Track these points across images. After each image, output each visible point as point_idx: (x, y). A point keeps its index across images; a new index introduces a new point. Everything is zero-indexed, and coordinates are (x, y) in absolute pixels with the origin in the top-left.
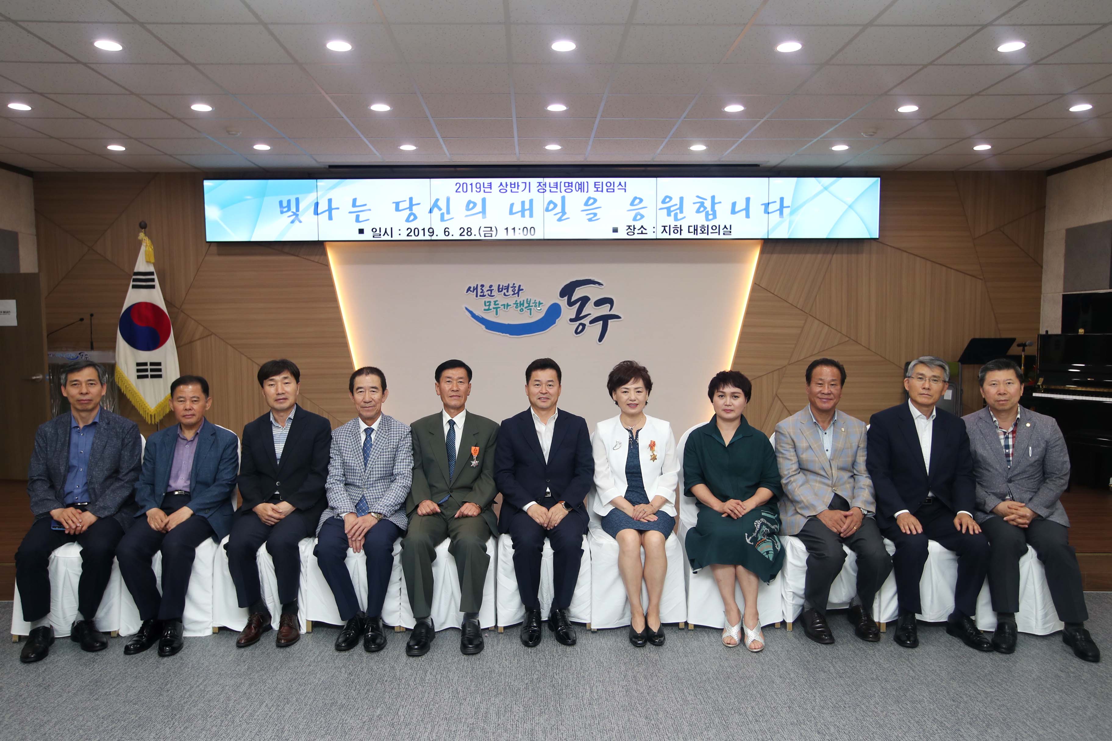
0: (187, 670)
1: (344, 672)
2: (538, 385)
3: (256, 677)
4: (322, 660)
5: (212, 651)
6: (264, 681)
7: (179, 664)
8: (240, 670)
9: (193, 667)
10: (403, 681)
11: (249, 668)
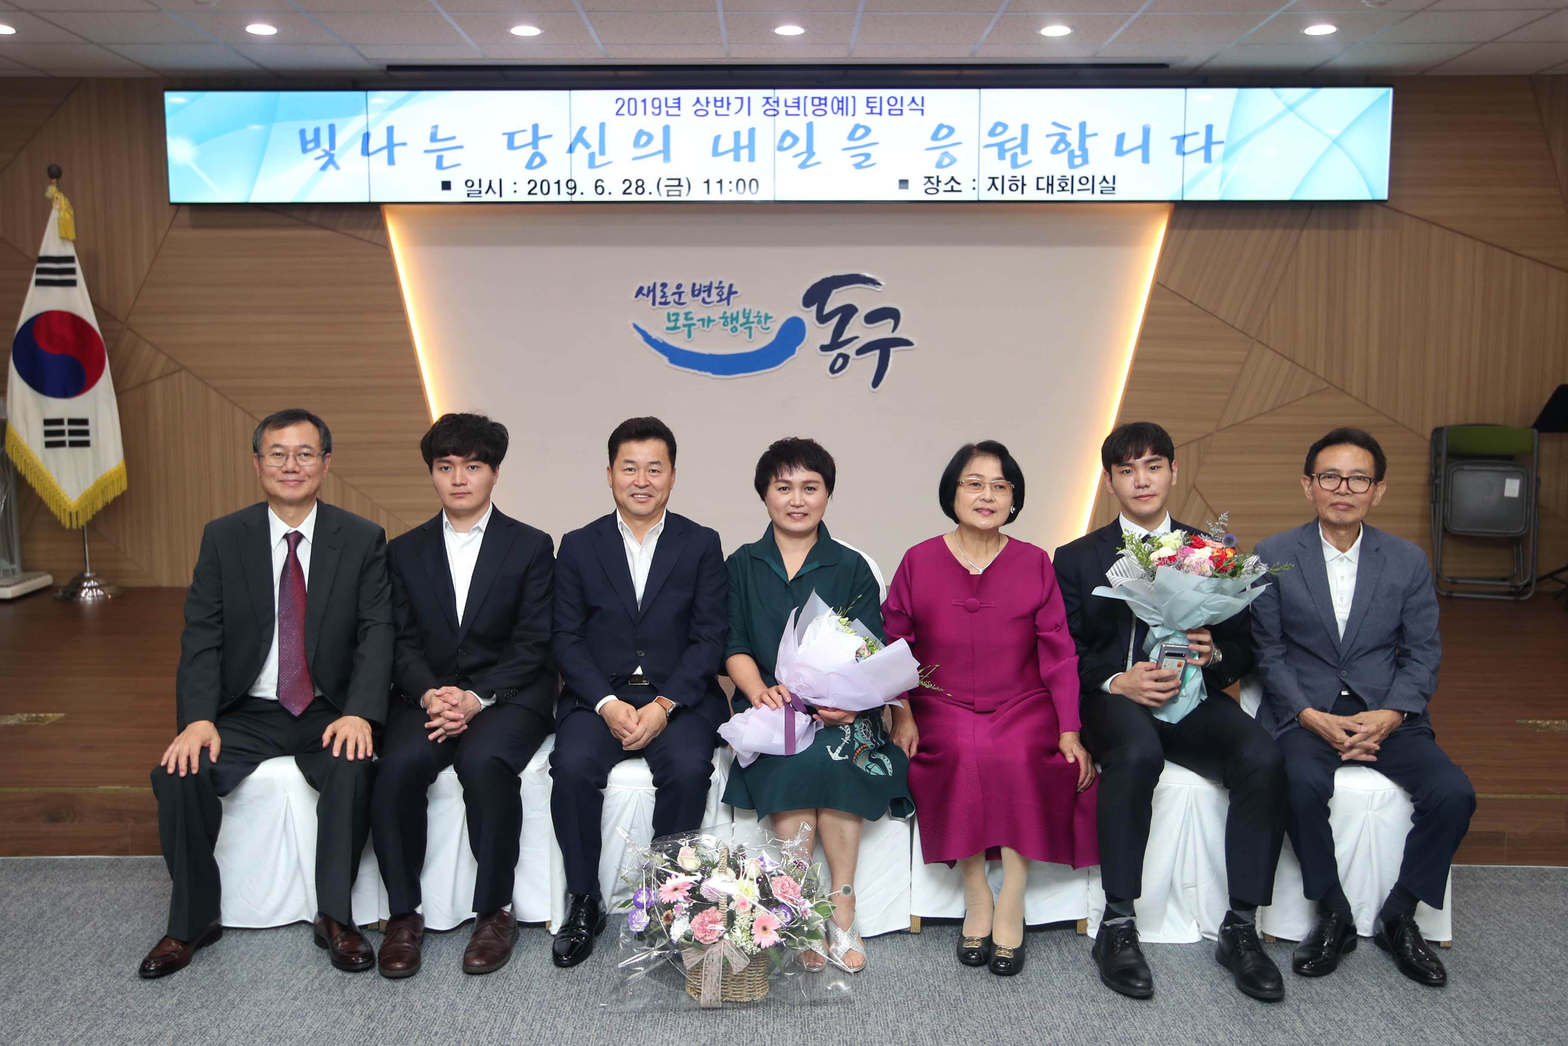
0: (61, 1004)
1: (358, 1013)
2: (630, 470)
3: (189, 1022)
4: (322, 986)
5: (117, 965)
6: (203, 1030)
7: (49, 992)
8: (162, 1007)
9: (74, 1000)
10: (469, 1033)
11: (180, 1002)
